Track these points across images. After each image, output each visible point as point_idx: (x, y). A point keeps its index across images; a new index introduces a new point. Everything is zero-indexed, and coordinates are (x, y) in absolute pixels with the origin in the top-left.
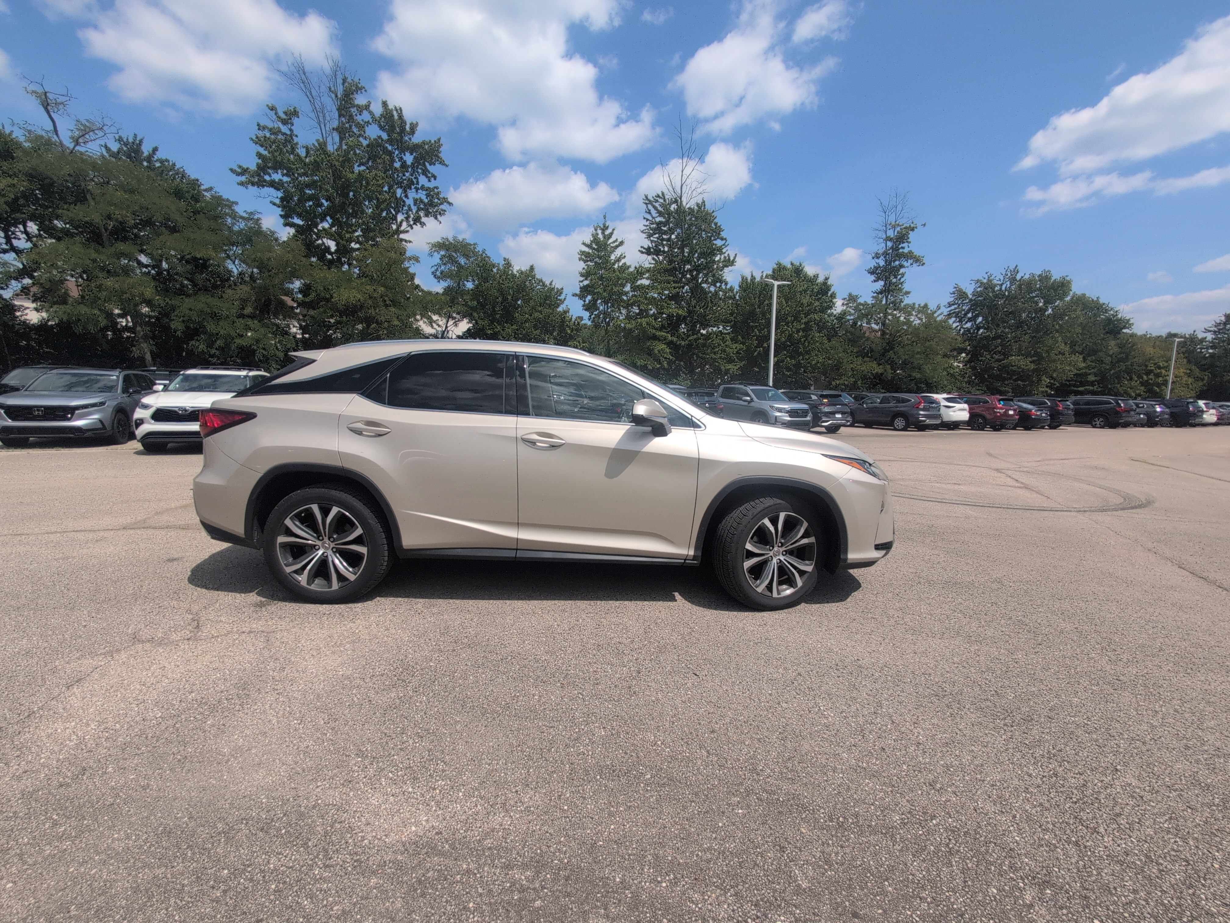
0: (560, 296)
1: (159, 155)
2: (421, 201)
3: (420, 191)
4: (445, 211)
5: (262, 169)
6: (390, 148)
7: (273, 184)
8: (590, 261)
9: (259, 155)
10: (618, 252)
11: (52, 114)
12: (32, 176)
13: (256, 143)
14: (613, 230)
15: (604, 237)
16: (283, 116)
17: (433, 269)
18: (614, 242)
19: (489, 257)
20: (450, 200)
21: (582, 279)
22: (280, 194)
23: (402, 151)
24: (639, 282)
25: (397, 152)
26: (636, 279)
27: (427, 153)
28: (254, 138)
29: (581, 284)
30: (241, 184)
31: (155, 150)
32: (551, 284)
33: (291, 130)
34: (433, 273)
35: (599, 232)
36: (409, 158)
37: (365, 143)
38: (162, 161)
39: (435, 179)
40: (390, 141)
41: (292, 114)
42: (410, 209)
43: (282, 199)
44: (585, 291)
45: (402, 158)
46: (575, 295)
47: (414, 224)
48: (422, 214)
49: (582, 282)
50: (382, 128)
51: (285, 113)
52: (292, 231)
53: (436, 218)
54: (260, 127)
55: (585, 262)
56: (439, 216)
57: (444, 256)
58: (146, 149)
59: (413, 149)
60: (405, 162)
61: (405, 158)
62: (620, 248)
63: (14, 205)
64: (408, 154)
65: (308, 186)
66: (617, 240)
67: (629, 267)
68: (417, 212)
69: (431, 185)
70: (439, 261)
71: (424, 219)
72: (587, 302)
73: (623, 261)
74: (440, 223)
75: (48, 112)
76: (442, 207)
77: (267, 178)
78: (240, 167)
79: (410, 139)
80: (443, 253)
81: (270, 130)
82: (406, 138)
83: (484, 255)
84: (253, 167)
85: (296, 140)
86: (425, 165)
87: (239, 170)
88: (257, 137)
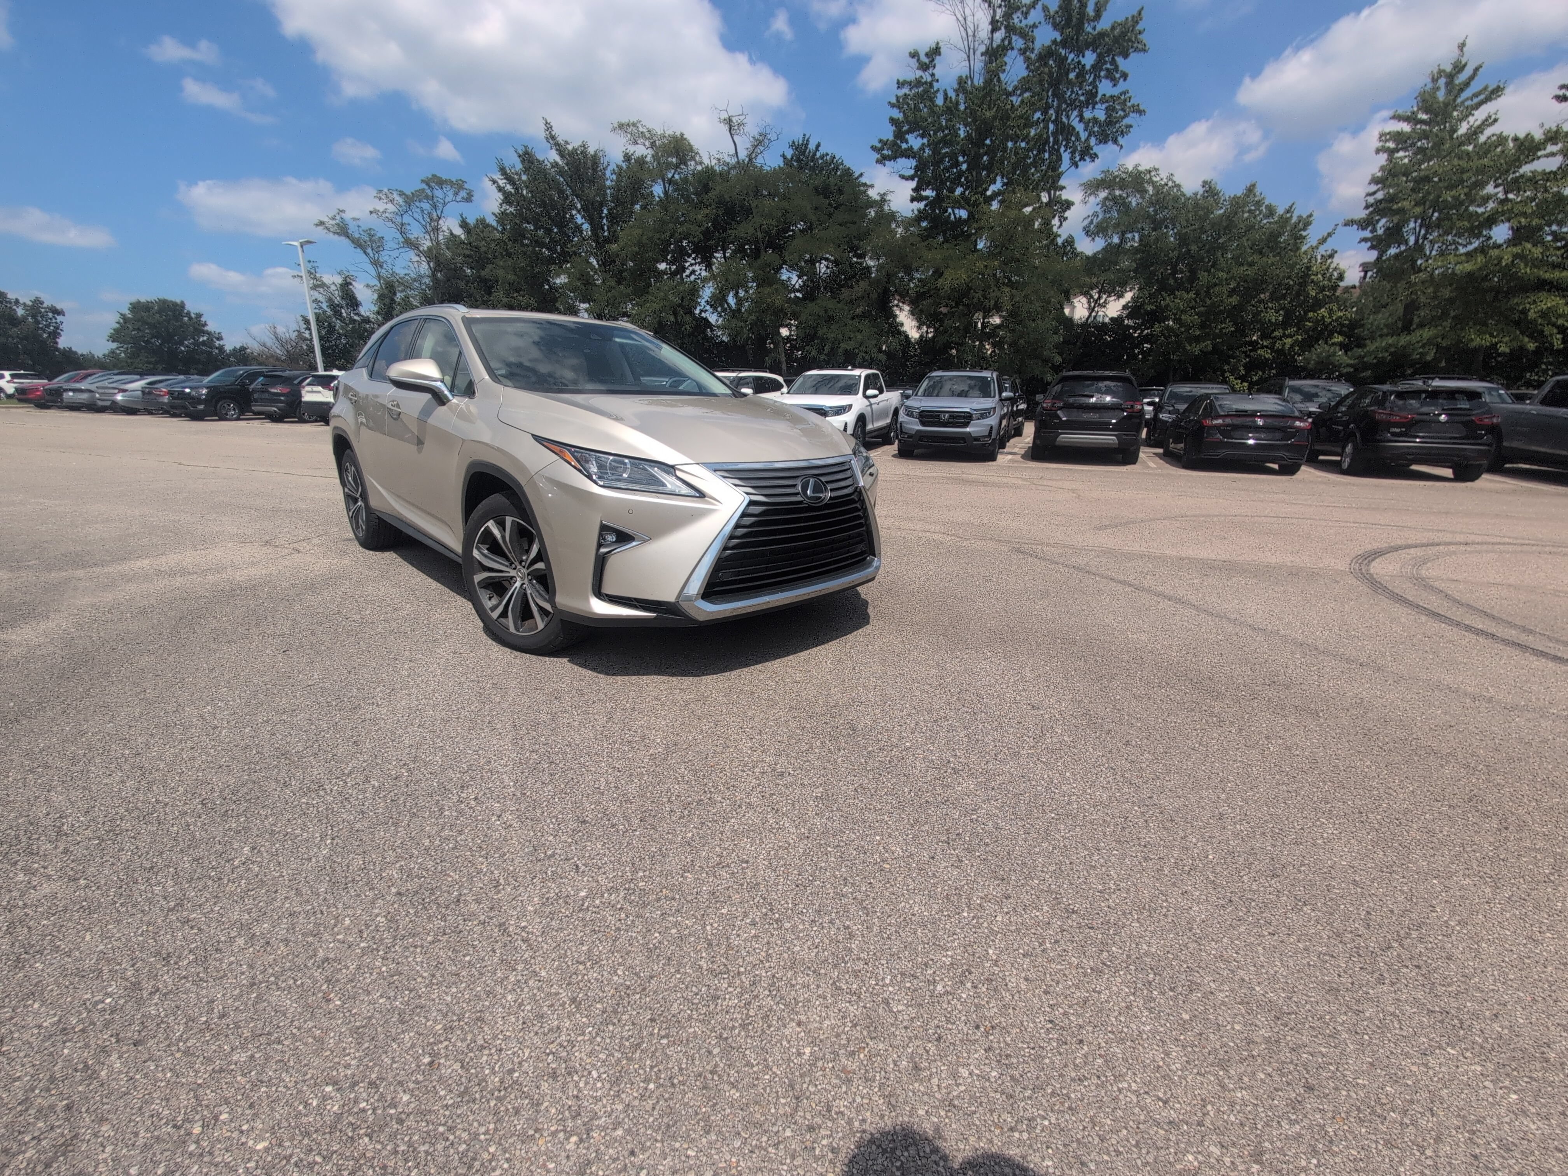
0: (1304, 229)
1: (822, 150)
2: (1095, 120)
3: (1098, 106)
4: (1131, 126)
5: (900, 135)
6: (1063, 52)
7: (908, 153)
8: (1405, 149)
9: (893, 121)
10: (1479, 115)
11: (735, 137)
12: (720, 202)
13: (893, 106)
14: (1476, 70)
15: (1449, 92)
16: (925, 60)
17: (1086, 222)
18: (1476, 95)
19: (1178, 186)
20: (1141, 108)
21: (1374, 188)
22: (913, 163)
23: (1080, 52)
24: (1526, 169)
25: (1071, 56)
26: (1517, 162)
27: (1116, 40)
28: (894, 101)
29: (1371, 200)
30: (878, 161)
31: (818, 145)
32: (1288, 212)
33: (933, 75)
34: (1084, 228)
35: (1442, 82)
36: (1089, 59)
37: (1033, 56)
38: (822, 157)
39: (1125, 80)
40: (1064, 44)
41: (935, 51)
42: (1078, 138)
43: (917, 168)
44: (1378, 209)
45: (1079, 62)
46: (1349, 223)
47: (1082, 159)
48: (1093, 141)
49: (1374, 193)
50: (1055, 26)
51: (927, 55)
52: (921, 205)
53: (1115, 141)
54: (900, 84)
55: (1391, 152)
56: (1119, 138)
57: (1106, 199)
58: (812, 146)
59: (1094, 43)
60: (1084, 66)
61: (1083, 61)
62: (1484, 107)
63: (707, 234)
64: (1088, 53)
65: (945, 142)
66: (1485, 88)
67: (1506, 139)
68: (1087, 139)
69: (1116, 91)
70: (1098, 209)
71: (1096, 149)
72: (1380, 232)
73: (1488, 132)
74: (1121, 147)
75: (732, 135)
76: (1126, 121)
77: (904, 146)
78: (880, 141)
79: (1094, 28)
80: (1103, 194)
81: (910, 83)
82: (1089, 29)
83: (1170, 184)
84: (891, 138)
85: (935, 85)
86: (1113, 62)
87: (879, 145)
88: (898, 98)
